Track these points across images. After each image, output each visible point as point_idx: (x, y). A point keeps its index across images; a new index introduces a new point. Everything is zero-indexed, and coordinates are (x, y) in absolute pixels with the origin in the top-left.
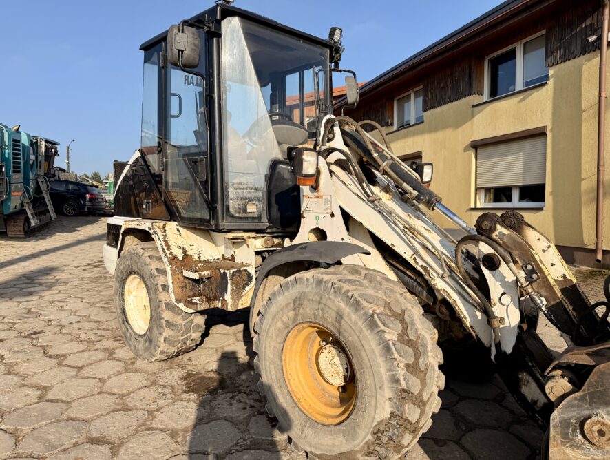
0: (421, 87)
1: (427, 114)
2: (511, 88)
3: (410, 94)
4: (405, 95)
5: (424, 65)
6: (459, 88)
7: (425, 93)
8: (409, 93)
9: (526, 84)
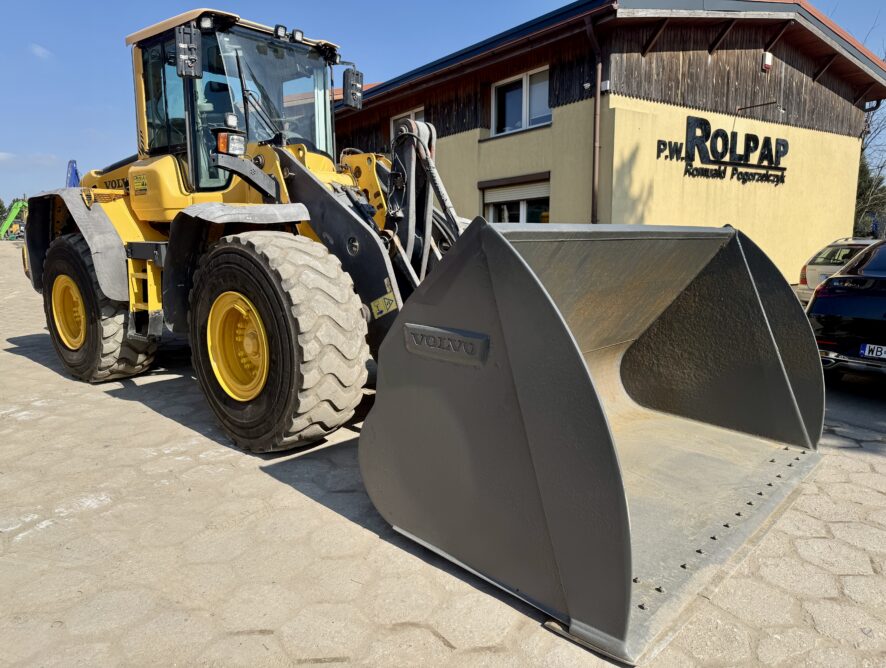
0: (422, 108)
2: (518, 124)
3: (410, 115)
4: (403, 115)
7: (427, 114)
8: (407, 113)
9: (532, 122)
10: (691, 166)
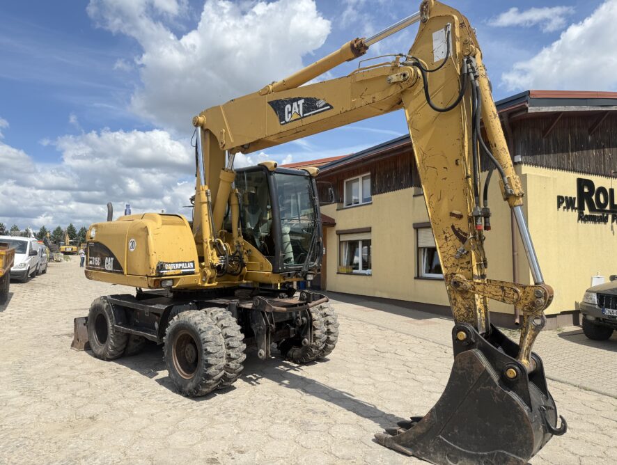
0: (369, 174)
1: (374, 197)
3: (358, 179)
4: (354, 178)
5: (373, 160)
6: (402, 180)
7: (373, 178)
8: (356, 177)
10: (583, 213)
